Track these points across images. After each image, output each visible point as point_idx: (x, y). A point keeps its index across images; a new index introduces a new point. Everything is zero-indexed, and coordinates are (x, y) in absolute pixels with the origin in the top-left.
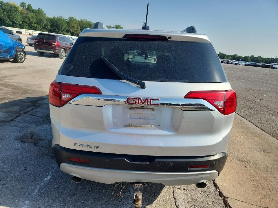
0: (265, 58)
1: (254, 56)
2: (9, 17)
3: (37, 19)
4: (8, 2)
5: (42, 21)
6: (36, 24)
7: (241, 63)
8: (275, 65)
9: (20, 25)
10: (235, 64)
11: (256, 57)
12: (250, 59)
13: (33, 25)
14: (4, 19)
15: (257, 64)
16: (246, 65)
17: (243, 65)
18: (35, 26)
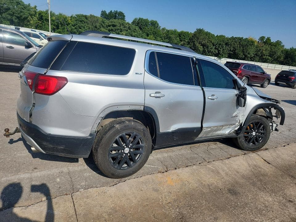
2: (243, 51)
3: (271, 51)
4: (247, 38)
5: (275, 53)
6: (268, 57)
9: (251, 58)
13: (264, 57)
14: (238, 53)
18: (266, 58)
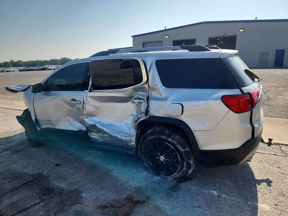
0: (26, 62)
1: (13, 61)
7: (14, 70)
8: (48, 66)
10: (7, 71)
11: (16, 61)
12: (11, 65)
15: (31, 68)
16: (20, 70)
17: (16, 71)
